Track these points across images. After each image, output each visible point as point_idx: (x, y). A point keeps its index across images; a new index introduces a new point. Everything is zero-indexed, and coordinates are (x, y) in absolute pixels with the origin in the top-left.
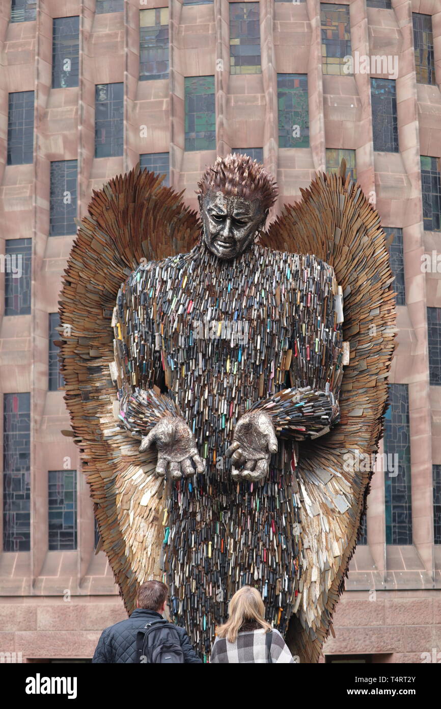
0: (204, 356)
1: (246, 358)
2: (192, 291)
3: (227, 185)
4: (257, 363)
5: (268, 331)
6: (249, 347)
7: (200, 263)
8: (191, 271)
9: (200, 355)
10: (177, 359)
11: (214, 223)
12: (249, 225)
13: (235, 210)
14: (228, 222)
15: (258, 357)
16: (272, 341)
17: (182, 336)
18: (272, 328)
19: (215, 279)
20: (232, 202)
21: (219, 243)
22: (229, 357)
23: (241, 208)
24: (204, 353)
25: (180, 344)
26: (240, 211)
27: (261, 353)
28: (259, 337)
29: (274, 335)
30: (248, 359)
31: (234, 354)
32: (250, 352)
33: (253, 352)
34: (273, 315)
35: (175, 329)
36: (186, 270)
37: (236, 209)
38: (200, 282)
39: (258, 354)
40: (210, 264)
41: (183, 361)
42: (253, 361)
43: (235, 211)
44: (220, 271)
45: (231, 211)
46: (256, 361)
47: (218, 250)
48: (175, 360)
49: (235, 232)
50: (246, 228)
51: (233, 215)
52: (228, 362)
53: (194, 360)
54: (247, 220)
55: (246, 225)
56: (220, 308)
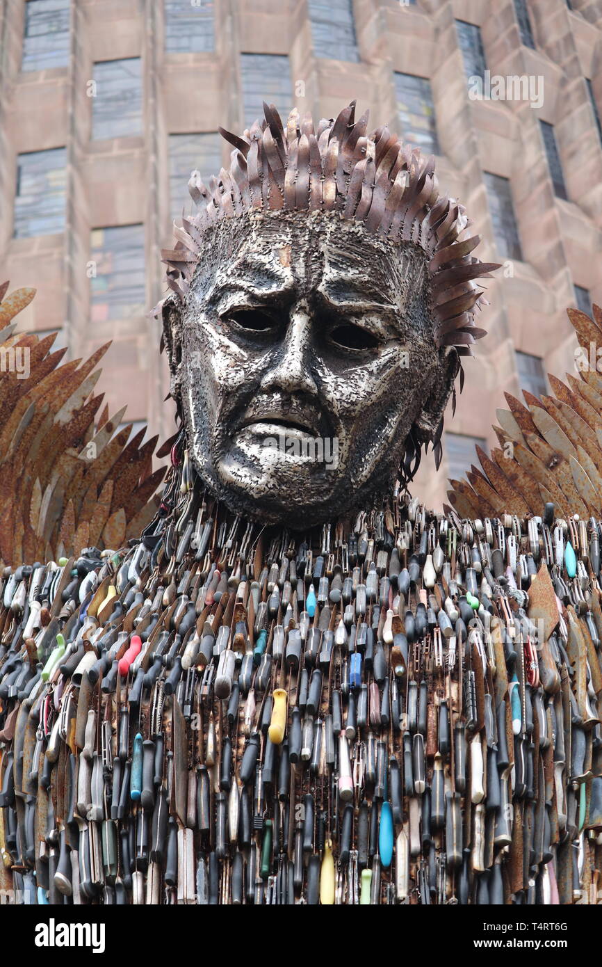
0: (203, 845)
1: (416, 845)
2: (139, 619)
3: (289, 176)
4: (477, 862)
5: (517, 726)
6: (428, 791)
7: (173, 551)
8: (132, 573)
9: (185, 842)
10: (69, 873)
11: (234, 348)
12: (386, 353)
13: (327, 269)
14: (299, 324)
15: (479, 837)
16: (539, 777)
17: (90, 763)
18: (535, 719)
19: (243, 585)
20: (315, 236)
21: (260, 428)
22: (329, 843)
23: (354, 264)
24: (204, 825)
25: (82, 800)
26: (351, 274)
27: (492, 814)
28: (476, 746)
29: (544, 750)
30: (426, 847)
31: (354, 832)
32: (437, 812)
33: (454, 815)
34: (534, 666)
35: (61, 740)
36: (111, 574)
37: (334, 264)
38: (176, 596)
39: (479, 823)
40: (218, 551)
41: (98, 878)
42: (454, 853)
43: (330, 274)
44: (265, 564)
45: (308, 273)
46: (468, 857)
47: (253, 464)
48: (59, 875)
49: (329, 378)
50: (373, 366)
51: (321, 288)
52: (328, 866)
53: (152, 871)
54: (377, 323)
55: (376, 356)
56: (277, 650)
